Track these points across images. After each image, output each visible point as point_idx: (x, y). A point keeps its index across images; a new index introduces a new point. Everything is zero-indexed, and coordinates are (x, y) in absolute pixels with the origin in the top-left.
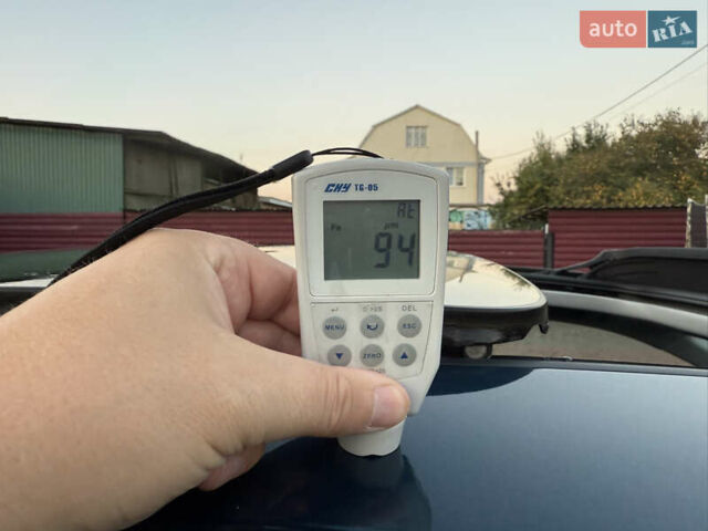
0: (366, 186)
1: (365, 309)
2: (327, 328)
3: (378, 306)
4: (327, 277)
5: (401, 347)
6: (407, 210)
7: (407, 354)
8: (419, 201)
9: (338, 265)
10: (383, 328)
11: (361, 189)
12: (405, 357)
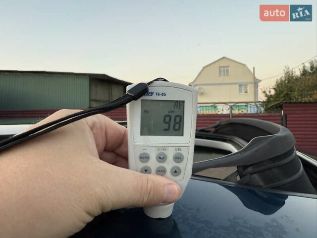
0: (161, 93)
1: (158, 150)
2: (141, 157)
3: (164, 148)
4: (141, 134)
5: (174, 167)
6: (178, 105)
7: (177, 171)
8: (184, 101)
9: (147, 129)
10: (166, 159)
11: (159, 95)
12: (176, 172)
